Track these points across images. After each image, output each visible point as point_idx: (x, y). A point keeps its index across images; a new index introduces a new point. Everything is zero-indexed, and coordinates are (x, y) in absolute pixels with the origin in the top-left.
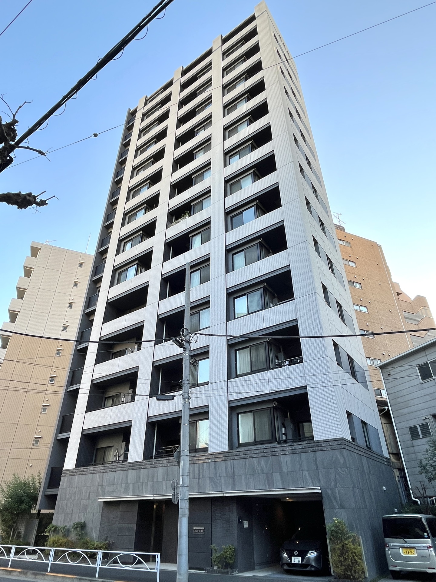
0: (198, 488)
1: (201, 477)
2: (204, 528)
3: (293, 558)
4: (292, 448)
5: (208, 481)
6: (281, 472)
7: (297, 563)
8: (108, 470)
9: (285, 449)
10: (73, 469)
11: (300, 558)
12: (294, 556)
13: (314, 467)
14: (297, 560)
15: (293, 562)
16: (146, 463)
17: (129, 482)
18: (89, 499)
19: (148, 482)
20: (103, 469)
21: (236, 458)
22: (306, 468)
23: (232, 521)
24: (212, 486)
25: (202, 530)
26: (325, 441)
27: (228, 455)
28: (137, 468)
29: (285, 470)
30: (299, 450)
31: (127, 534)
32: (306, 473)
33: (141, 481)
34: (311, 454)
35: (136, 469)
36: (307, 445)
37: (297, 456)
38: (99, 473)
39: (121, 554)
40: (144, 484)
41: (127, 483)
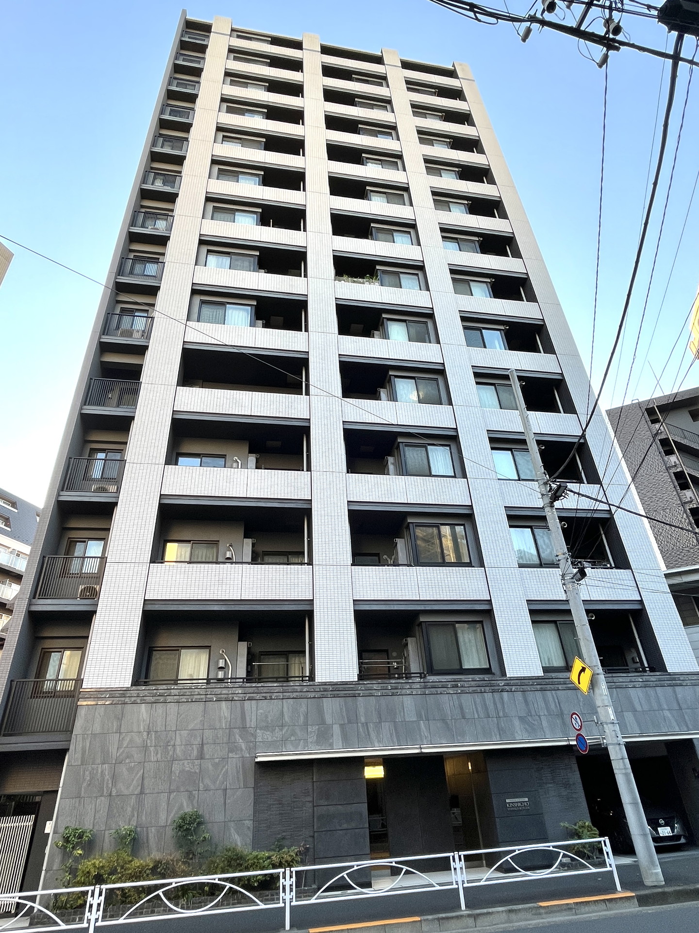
0: (500, 734)
1: (501, 714)
2: (526, 799)
3: (659, 829)
4: (642, 679)
5: (517, 722)
6: (634, 711)
7: (667, 835)
8: (258, 696)
9: (633, 680)
10: (127, 690)
11: (668, 829)
12: (661, 826)
13: (676, 707)
14: (666, 831)
15: (661, 835)
16: (368, 686)
17: (329, 720)
18: (201, 756)
19: (380, 722)
20: (240, 692)
21: (560, 687)
22: (665, 707)
23: (574, 784)
24: (526, 729)
25: (524, 802)
26: (682, 674)
27: (545, 683)
28: (351, 695)
29: (639, 708)
30: (652, 683)
31: (345, 826)
32: (667, 714)
33: (363, 720)
34: (669, 689)
35: (342, 695)
36: (661, 677)
37: (651, 691)
38: (226, 700)
39: (517, 852)
40: (371, 725)
41: (323, 722)
